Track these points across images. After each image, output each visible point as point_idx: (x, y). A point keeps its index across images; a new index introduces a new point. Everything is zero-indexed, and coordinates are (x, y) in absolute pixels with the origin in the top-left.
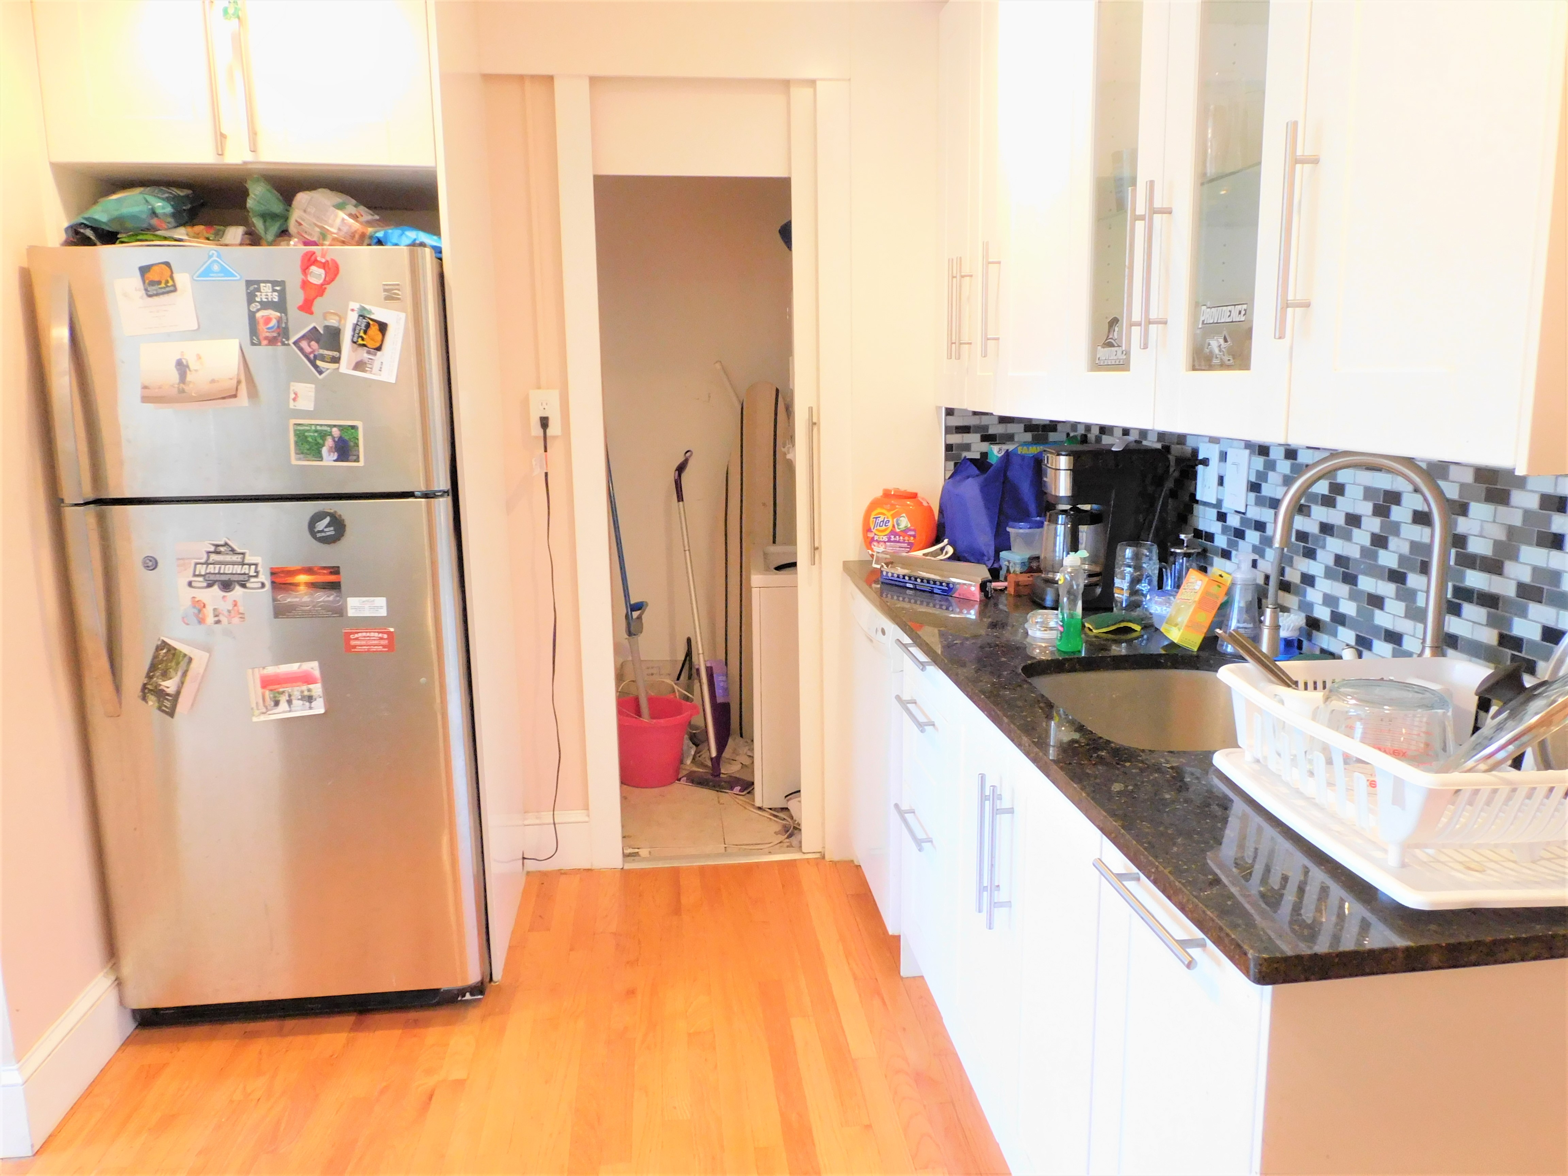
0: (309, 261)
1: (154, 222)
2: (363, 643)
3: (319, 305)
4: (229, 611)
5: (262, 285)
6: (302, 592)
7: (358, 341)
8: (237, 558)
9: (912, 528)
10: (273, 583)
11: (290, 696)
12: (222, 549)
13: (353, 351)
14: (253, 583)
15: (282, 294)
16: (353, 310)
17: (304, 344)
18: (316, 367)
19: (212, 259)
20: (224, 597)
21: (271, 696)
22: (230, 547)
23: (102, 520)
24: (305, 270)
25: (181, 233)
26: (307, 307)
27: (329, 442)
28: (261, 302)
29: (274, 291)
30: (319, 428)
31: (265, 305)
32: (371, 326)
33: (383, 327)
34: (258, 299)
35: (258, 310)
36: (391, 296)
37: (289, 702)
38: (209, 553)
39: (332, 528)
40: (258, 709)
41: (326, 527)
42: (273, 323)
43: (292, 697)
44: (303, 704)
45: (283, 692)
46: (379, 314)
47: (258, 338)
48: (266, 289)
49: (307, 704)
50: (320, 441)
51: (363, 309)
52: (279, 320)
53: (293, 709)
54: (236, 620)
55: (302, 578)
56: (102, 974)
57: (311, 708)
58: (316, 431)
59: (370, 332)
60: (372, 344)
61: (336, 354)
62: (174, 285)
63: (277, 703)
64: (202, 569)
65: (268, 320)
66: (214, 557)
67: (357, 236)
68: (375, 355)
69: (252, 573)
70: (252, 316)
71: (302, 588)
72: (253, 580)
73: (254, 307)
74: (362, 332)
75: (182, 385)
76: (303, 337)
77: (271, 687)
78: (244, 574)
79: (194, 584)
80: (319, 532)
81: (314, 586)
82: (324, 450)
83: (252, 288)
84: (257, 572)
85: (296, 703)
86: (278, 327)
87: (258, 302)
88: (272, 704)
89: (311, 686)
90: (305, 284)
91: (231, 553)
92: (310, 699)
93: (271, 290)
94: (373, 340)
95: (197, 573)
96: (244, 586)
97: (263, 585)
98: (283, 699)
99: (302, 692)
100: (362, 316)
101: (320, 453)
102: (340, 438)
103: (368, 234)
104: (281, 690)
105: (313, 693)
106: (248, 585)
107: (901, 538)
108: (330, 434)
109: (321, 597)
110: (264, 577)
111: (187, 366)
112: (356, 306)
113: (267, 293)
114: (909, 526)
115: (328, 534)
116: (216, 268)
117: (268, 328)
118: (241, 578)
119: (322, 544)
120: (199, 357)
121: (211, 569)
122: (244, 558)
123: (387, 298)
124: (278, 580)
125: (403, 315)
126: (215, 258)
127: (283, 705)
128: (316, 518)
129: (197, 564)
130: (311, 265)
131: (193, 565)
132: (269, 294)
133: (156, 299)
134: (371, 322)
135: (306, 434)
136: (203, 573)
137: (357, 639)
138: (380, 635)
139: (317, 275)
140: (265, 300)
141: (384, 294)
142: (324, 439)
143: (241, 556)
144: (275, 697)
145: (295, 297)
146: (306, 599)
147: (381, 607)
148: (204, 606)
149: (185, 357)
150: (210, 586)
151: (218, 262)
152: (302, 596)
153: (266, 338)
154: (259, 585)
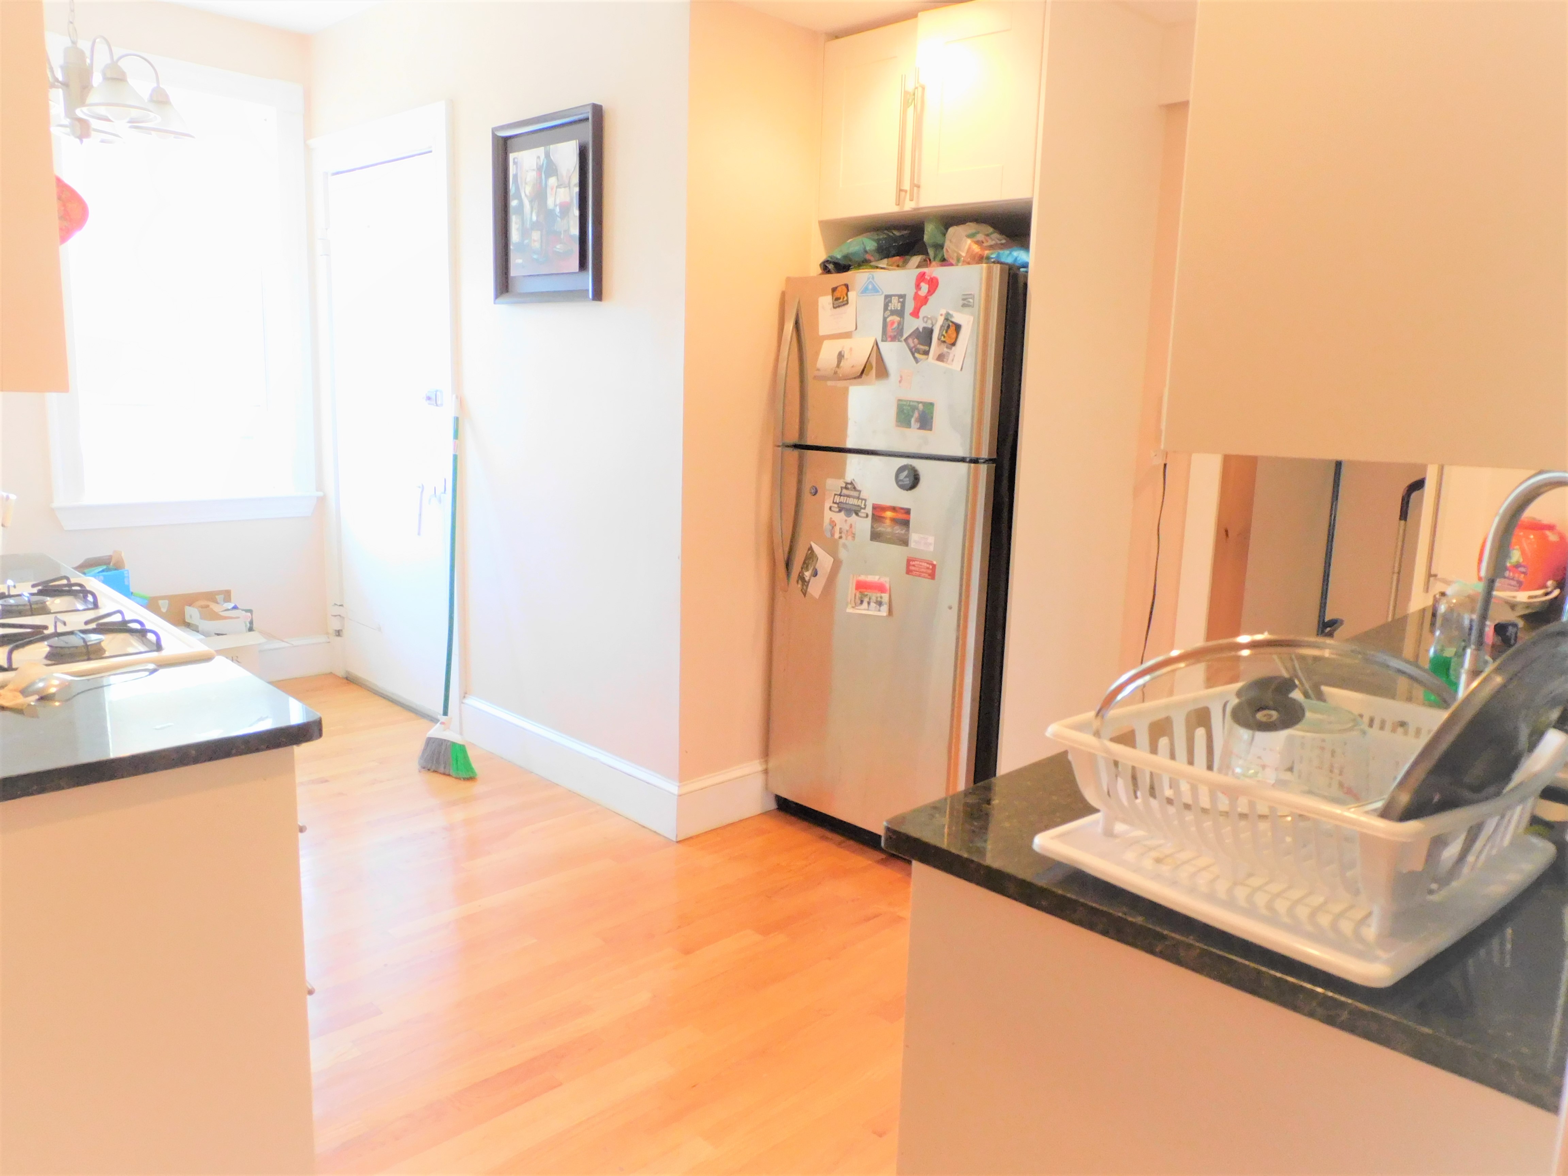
0: (921, 278)
1: (867, 257)
2: (917, 569)
3: (924, 311)
4: (847, 531)
5: (893, 298)
6: (887, 524)
7: (941, 339)
8: (856, 494)
9: (1524, 564)
10: (873, 515)
11: (870, 599)
12: (849, 486)
13: (938, 346)
14: (862, 513)
15: (903, 304)
16: (941, 315)
17: (910, 341)
18: (915, 358)
19: (869, 281)
20: (846, 521)
21: (860, 596)
22: (854, 485)
23: (801, 459)
24: (918, 287)
25: (884, 263)
26: (915, 314)
27: (916, 415)
28: (891, 311)
29: (899, 302)
30: (911, 403)
31: (893, 312)
32: (951, 327)
33: (958, 327)
34: (889, 308)
35: (888, 316)
36: (966, 303)
37: (869, 603)
38: (842, 488)
39: (908, 479)
40: (850, 604)
41: (905, 477)
42: (895, 325)
43: (871, 600)
44: (876, 607)
45: (867, 595)
46: (958, 318)
47: (886, 337)
48: (895, 300)
49: (878, 607)
50: (911, 413)
51: (948, 314)
52: (899, 323)
53: (870, 608)
54: (850, 538)
55: (889, 514)
56: (758, 761)
57: (879, 611)
58: (909, 406)
59: (950, 332)
60: (949, 341)
61: (927, 348)
62: (847, 300)
63: (862, 602)
64: (837, 499)
65: (893, 323)
66: (845, 492)
67: (976, 258)
68: (951, 349)
69: (863, 506)
70: (885, 319)
71: (888, 522)
72: (862, 511)
73: (888, 313)
74: (944, 331)
75: (837, 369)
76: (910, 336)
77: (862, 590)
78: (859, 506)
79: (832, 509)
80: (901, 480)
81: (894, 520)
82: (913, 420)
83: (887, 300)
84: (865, 505)
85: (873, 605)
86: (898, 328)
87: (889, 310)
88: (859, 602)
89: (883, 595)
90: (916, 297)
91: (854, 490)
92: (880, 604)
93: (897, 302)
94: (950, 337)
95: (835, 501)
96: (857, 514)
97: (867, 516)
98: (866, 600)
99: (877, 598)
100: (946, 319)
101: (910, 421)
102: (923, 412)
103: (985, 255)
104: (866, 593)
105: (883, 600)
106: (860, 514)
107: (1511, 574)
108: (917, 409)
109: (897, 530)
110: (869, 510)
111: (843, 356)
112: (944, 312)
113: (895, 304)
114: (1521, 560)
115: (905, 483)
116: (870, 287)
117: (892, 329)
118: (857, 508)
119: (902, 490)
120: (851, 349)
121: (843, 499)
122: (860, 494)
123: (964, 306)
124: (876, 513)
125: (972, 318)
126: (871, 280)
127: (865, 604)
128: (901, 469)
129: (835, 495)
130: (921, 282)
131: (833, 495)
132: (896, 304)
133: (838, 309)
134: (951, 324)
135: (904, 407)
136: (838, 502)
137: (914, 565)
138: (928, 566)
139: (925, 288)
140: (893, 309)
141: (961, 302)
142: (913, 412)
143: (858, 493)
144: (862, 598)
145: (910, 306)
146: (889, 530)
147: (930, 544)
148: (836, 525)
149: (844, 350)
150: (840, 511)
151: (872, 283)
152: (886, 527)
153: (890, 336)
154: (865, 515)
